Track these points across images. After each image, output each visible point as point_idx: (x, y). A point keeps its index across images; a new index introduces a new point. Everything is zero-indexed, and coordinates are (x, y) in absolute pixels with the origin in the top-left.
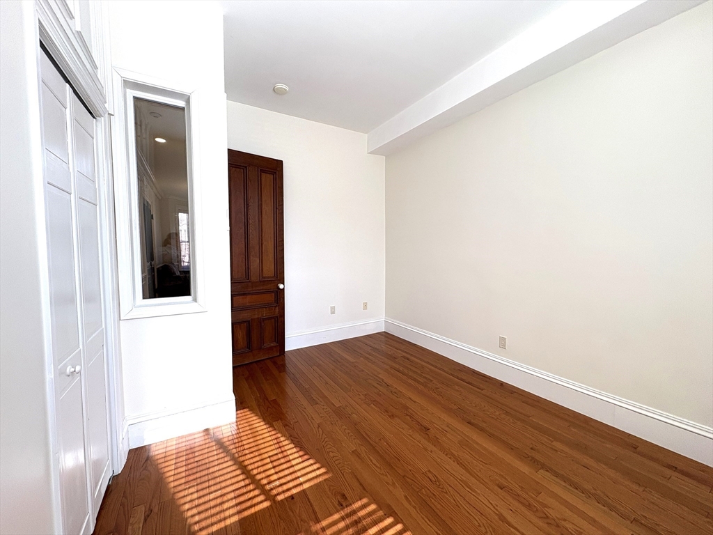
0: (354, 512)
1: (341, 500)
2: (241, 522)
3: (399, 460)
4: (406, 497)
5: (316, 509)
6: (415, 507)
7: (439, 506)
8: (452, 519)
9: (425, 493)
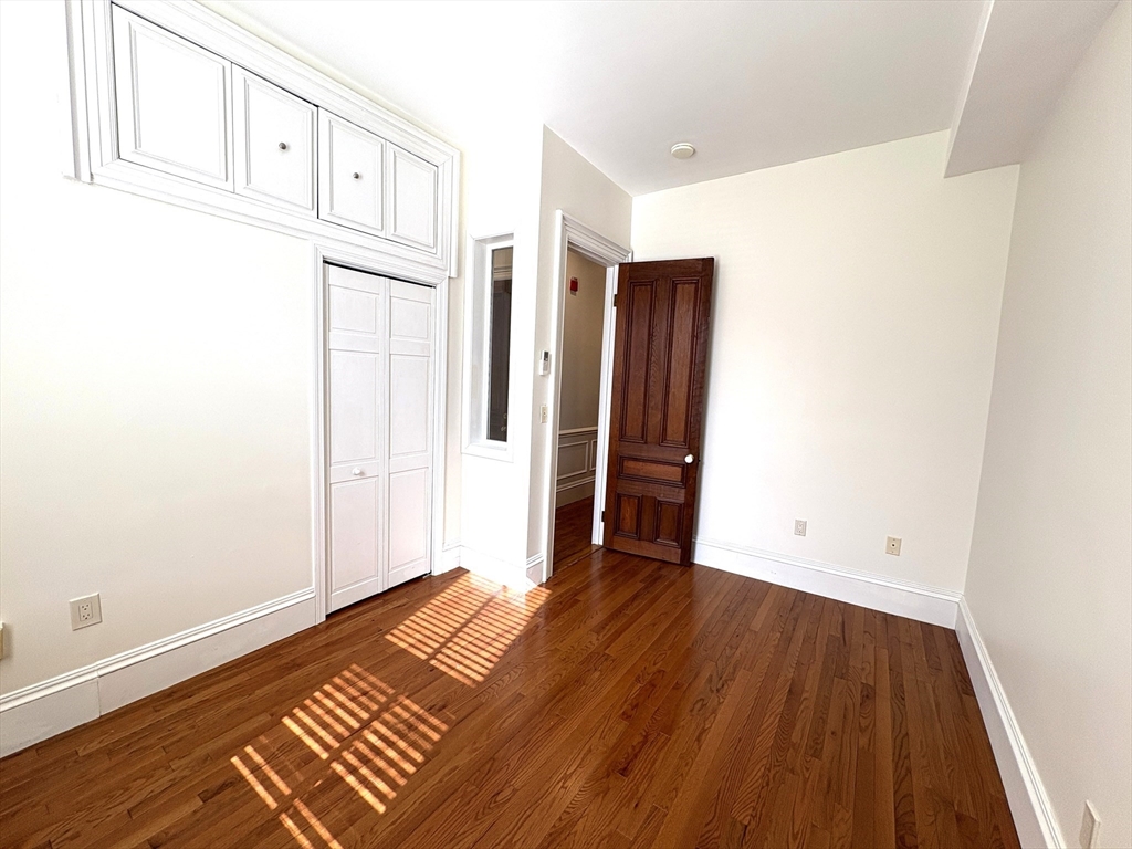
0: (424, 721)
1: (437, 707)
2: (404, 650)
3: (525, 746)
4: (457, 768)
5: (423, 691)
6: (441, 781)
7: (449, 811)
8: (428, 831)
9: (468, 790)
